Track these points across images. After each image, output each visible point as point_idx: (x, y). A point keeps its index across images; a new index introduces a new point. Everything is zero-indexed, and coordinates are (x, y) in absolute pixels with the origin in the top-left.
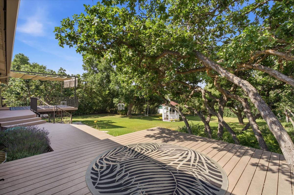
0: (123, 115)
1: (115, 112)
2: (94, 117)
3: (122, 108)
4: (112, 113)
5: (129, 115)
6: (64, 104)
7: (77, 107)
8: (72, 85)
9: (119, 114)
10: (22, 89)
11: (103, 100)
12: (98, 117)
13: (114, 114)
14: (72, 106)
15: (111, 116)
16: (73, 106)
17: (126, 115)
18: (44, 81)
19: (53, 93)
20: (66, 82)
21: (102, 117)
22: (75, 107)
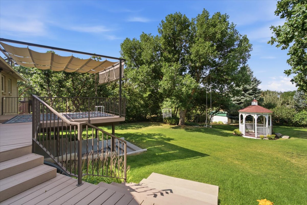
0: (173, 125)
1: (159, 120)
2: (136, 127)
3: (169, 115)
4: (156, 122)
5: (182, 125)
6: (99, 109)
7: (123, 116)
8: (112, 78)
9: (165, 123)
10: (41, 86)
11: (145, 103)
12: (141, 127)
13: (158, 122)
14: (116, 114)
15: (156, 125)
16: (118, 115)
17: (178, 124)
18: (70, 73)
19: (84, 92)
20: (102, 74)
21: (146, 126)
22: (120, 117)
